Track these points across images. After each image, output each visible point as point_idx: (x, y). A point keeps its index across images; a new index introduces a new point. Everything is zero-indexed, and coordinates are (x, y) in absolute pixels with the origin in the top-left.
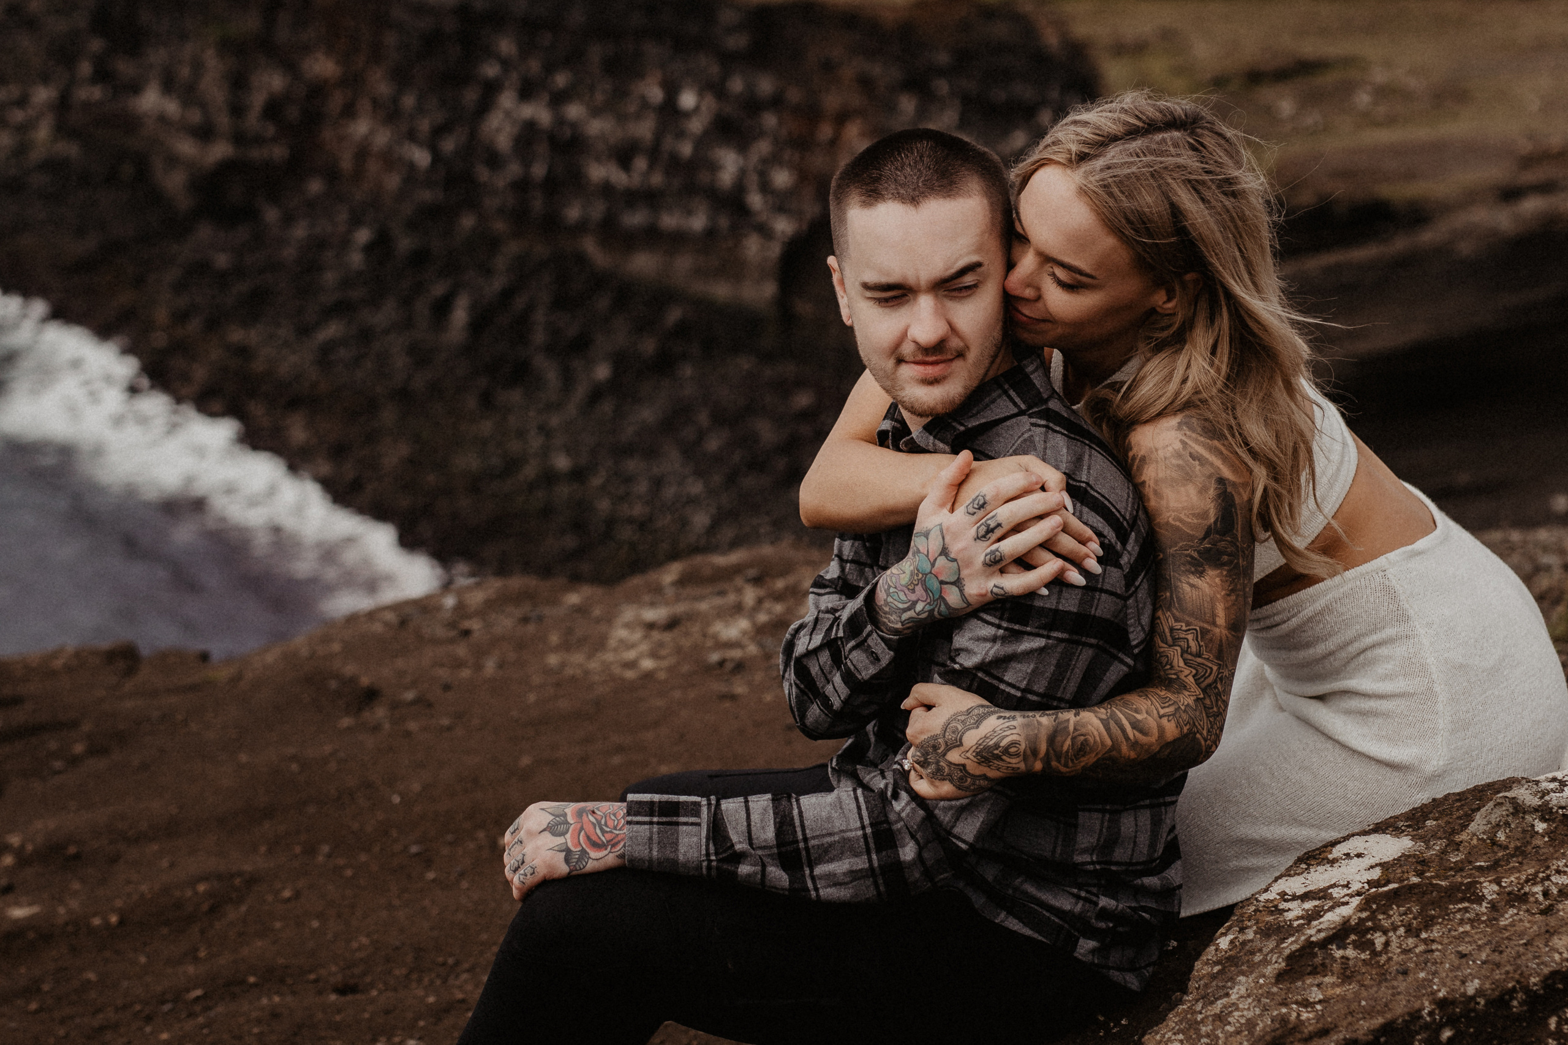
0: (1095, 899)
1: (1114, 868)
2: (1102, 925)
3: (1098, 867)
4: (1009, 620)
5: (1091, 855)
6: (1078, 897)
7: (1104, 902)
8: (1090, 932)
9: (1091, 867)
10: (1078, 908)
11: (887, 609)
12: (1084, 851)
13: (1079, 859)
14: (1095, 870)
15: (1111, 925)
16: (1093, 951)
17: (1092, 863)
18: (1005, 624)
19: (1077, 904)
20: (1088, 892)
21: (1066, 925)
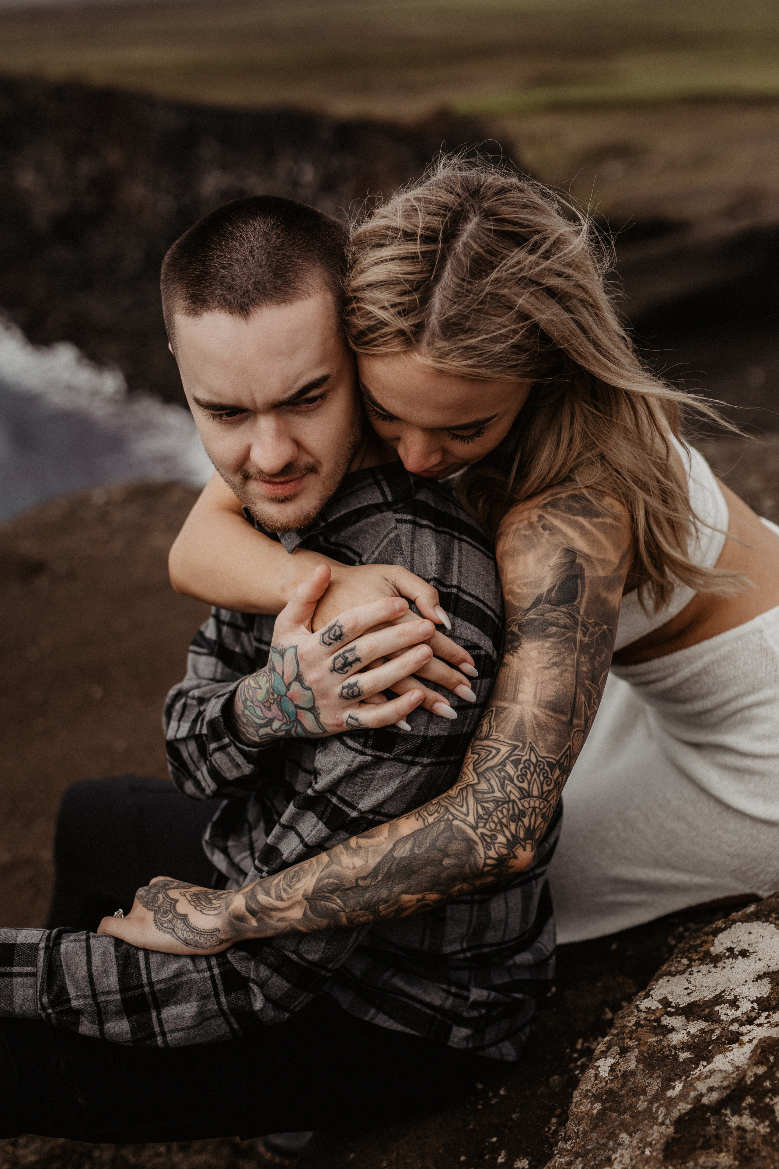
0: (465, 993)
1: (485, 950)
2: (475, 1014)
3: (468, 955)
4: (373, 748)
5: (461, 943)
6: (448, 993)
7: (476, 994)
8: (464, 1022)
9: (461, 956)
10: (449, 1003)
11: (245, 720)
12: (454, 941)
13: (448, 949)
14: (466, 959)
15: (484, 1011)
16: (467, 1038)
17: (463, 951)
18: (369, 752)
19: (447, 998)
20: (459, 985)
21: (438, 1016)
